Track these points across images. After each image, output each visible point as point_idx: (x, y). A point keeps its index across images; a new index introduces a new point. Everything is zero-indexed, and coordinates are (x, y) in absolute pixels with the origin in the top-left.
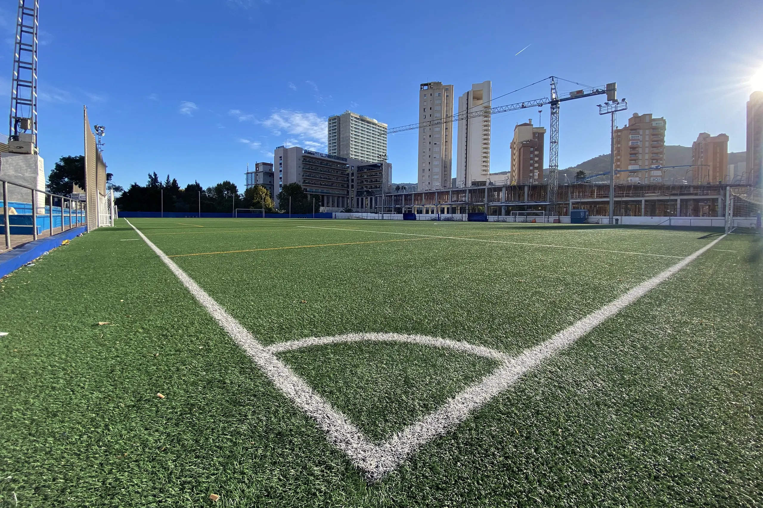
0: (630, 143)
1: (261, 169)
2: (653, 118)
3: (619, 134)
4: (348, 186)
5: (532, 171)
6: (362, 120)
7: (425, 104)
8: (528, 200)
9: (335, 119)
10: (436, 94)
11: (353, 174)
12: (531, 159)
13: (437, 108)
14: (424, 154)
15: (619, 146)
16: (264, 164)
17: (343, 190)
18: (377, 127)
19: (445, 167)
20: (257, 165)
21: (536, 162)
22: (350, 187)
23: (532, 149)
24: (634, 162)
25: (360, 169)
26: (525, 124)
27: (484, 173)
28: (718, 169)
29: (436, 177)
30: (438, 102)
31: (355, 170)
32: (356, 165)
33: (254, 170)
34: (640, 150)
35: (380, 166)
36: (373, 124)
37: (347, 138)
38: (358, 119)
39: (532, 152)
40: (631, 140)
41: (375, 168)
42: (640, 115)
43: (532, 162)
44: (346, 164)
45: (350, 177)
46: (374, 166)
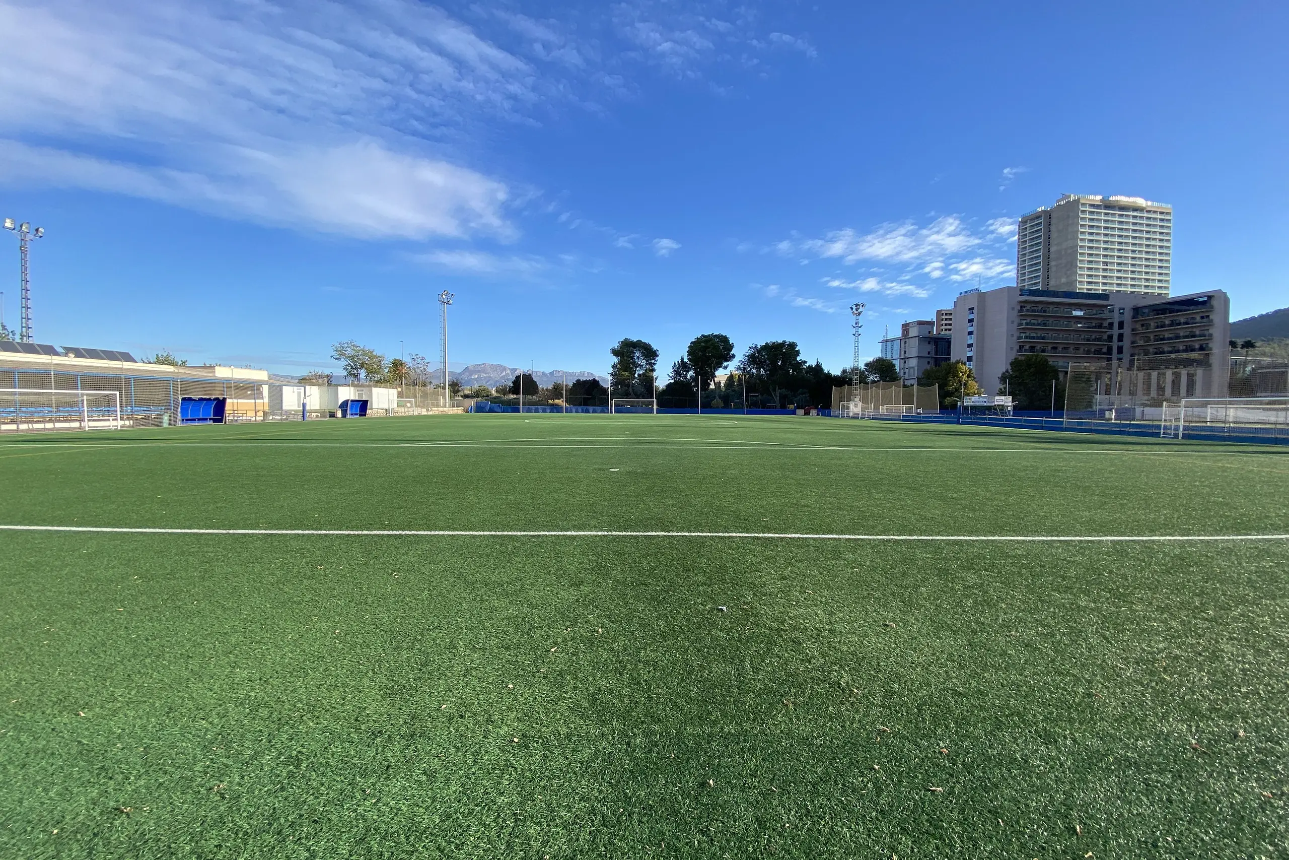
1: (913, 332)
4: (1110, 349)
6: (1107, 207)
9: (1038, 217)
11: (1121, 325)
16: (920, 323)
17: (1099, 359)
18: (1146, 215)
20: (906, 327)
22: (1115, 350)
25: (1137, 311)
31: (1128, 317)
32: (1129, 305)
35: (1204, 303)
36: (1135, 209)
37: (1069, 251)
38: (1098, 207)
41: (1192, 308)
44: (1107, 306)
45: (1115, 332)
46: (1189, 303)
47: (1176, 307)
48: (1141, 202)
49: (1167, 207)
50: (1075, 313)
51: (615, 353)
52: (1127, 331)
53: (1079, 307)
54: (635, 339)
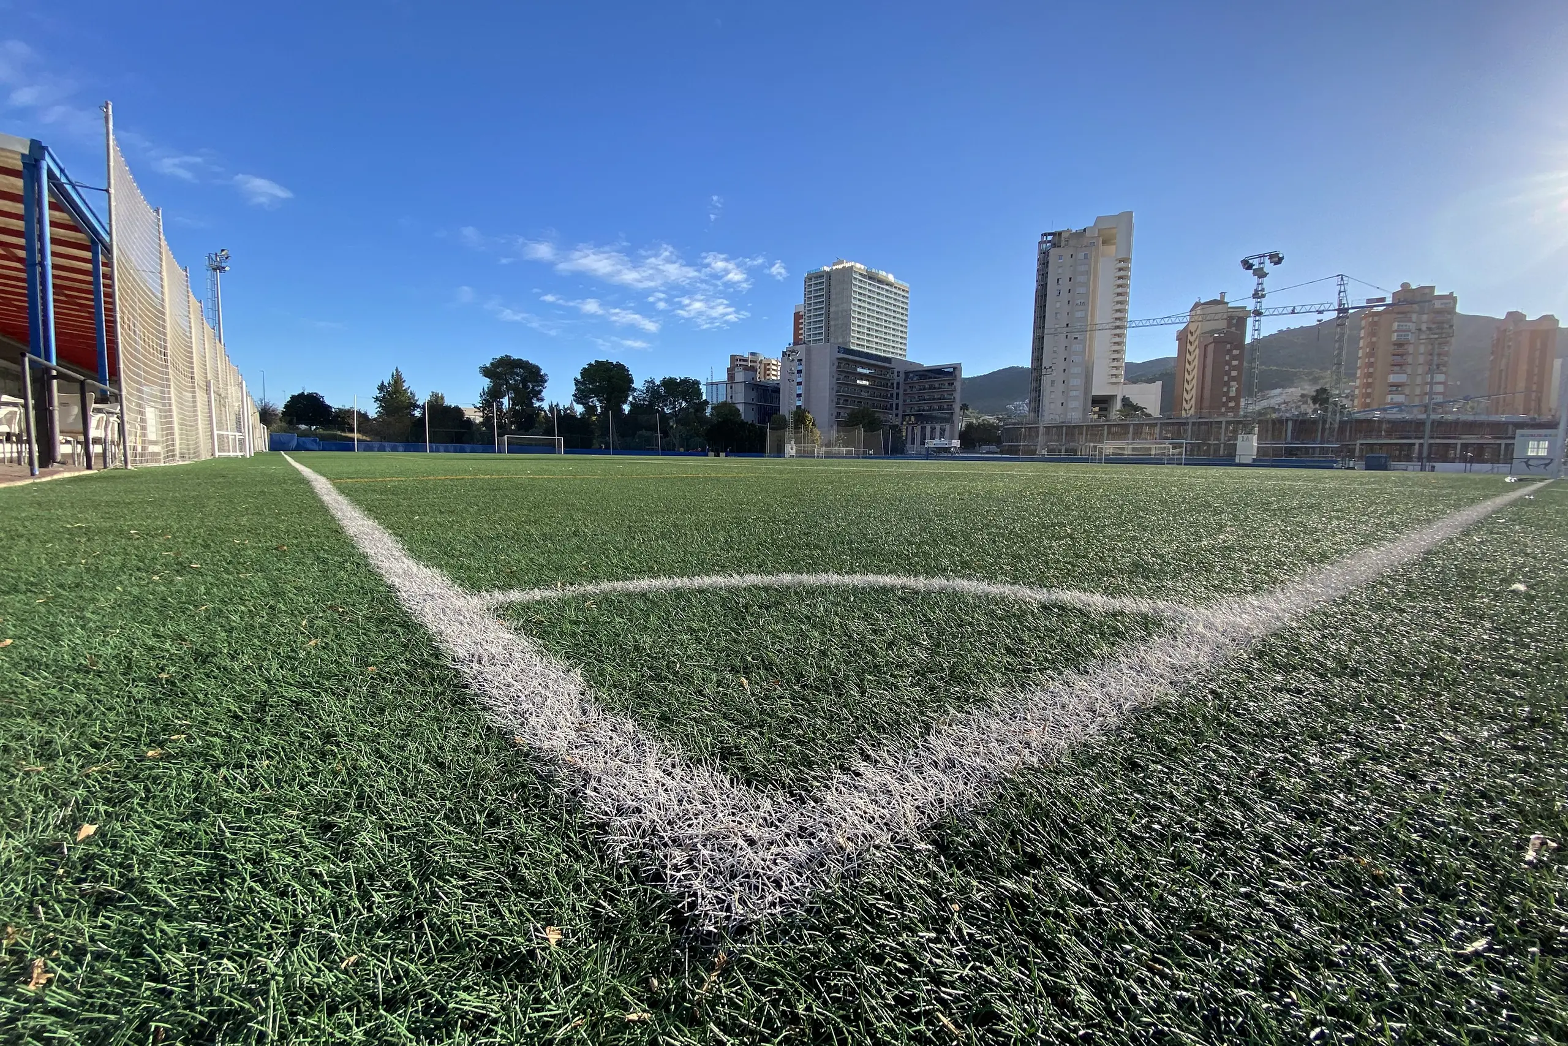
0: (1394, 337)
1: (739, 377)
2: (1436, 293)
3: (1376, 319)
4: (891, 406)
5: (1227, 384)
6: (870, 278)
7: (1060, 271)
8: (1292, 438)
9: (821, 277)
10: (1081, 256)
11: (898, 386)
12: (1228, 363)
13: (1081, 279)
14: (1055, 355)
15: (1374, 339)
18: (894, 290)
19: (1086, 377)
21: (1234, 368)
22: (894, 407)
23: (1228, 346)
24: (1397, 368)
25: (907, 373)
26: (1214, 302)
27: (1114, 380)
28: (1535, 379)
29: (1074, 393)
30: (1083, 268)
31: (902, 379)
32: (902, 370)
33: (724, 377)
34: (1411, 349)
35: (951, 373)
36: (888, 284)
37: (844, 314)
38: (864, 276)
39: (1229, 352)
40: (1396, 331)
41: (942, 375)
42: (1414, 287)
43: (1227, 368)
44: (889, 368)
45: (895, 391)
46: (938, 372)
47: (930, 374)
48: (891, 278)
49: (906, 285)
50: (859, 370)
51: (487, 372)
52: (901, 392)
53: (864, 365)
54: (515, 356)
